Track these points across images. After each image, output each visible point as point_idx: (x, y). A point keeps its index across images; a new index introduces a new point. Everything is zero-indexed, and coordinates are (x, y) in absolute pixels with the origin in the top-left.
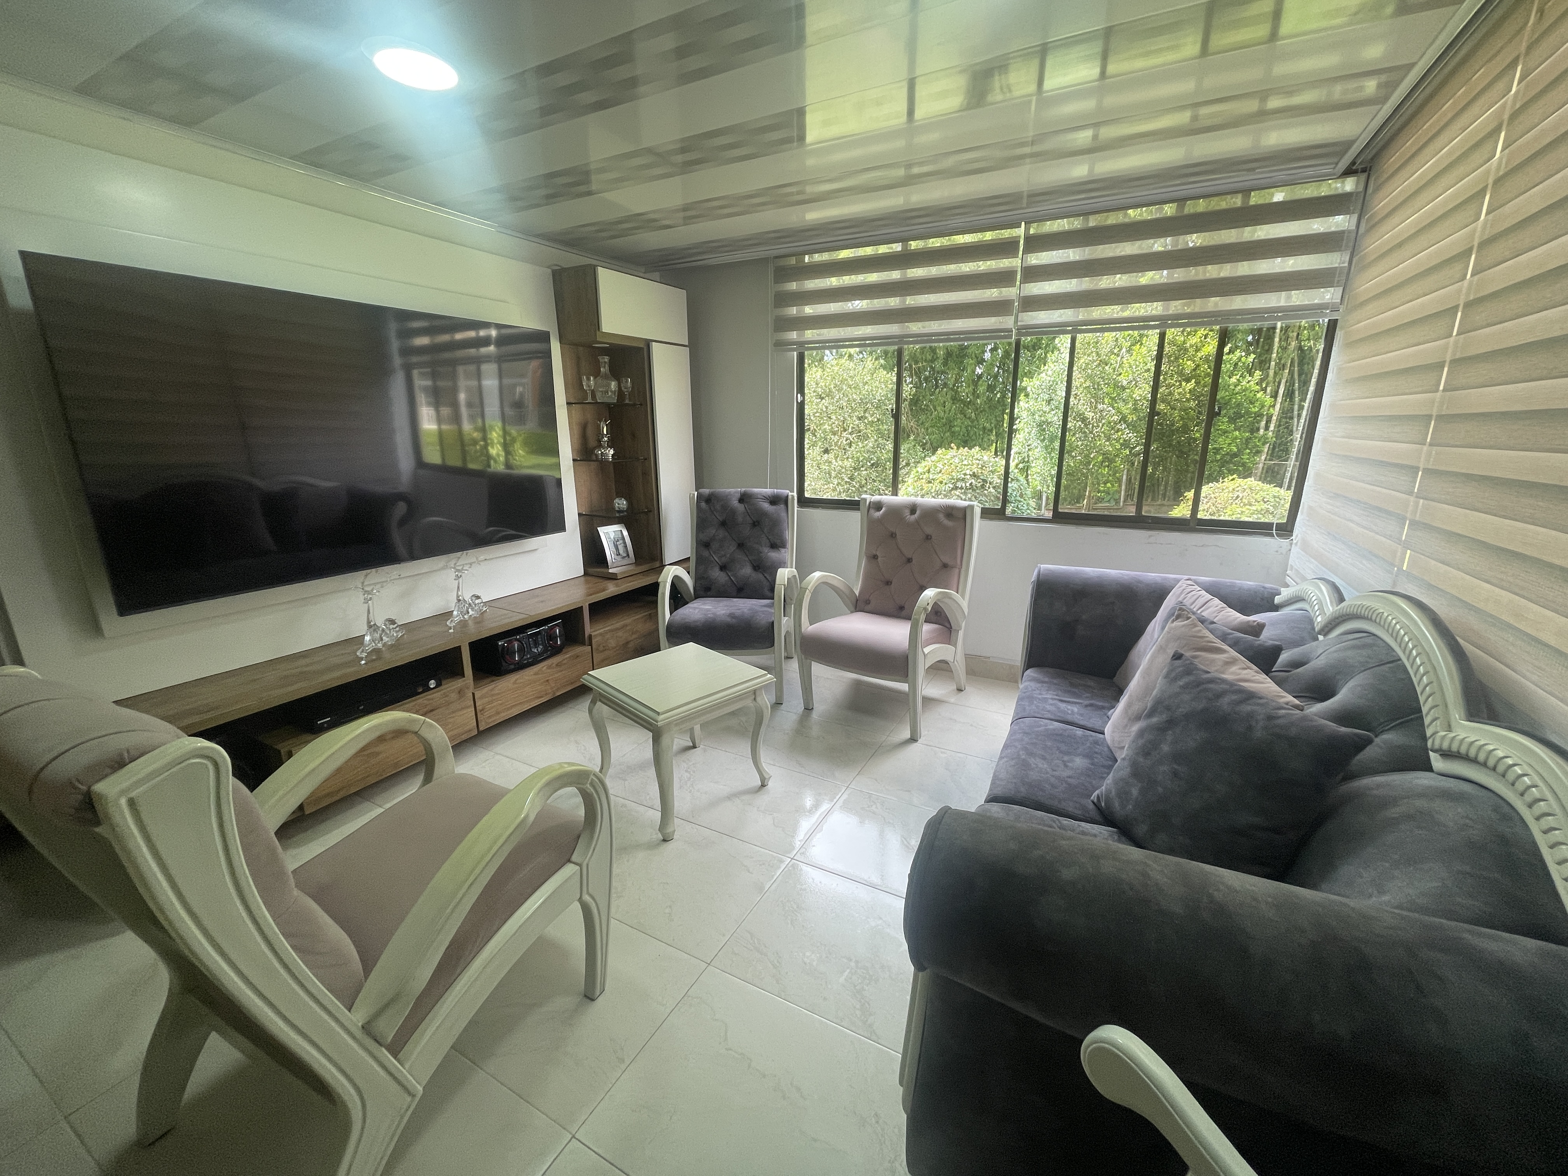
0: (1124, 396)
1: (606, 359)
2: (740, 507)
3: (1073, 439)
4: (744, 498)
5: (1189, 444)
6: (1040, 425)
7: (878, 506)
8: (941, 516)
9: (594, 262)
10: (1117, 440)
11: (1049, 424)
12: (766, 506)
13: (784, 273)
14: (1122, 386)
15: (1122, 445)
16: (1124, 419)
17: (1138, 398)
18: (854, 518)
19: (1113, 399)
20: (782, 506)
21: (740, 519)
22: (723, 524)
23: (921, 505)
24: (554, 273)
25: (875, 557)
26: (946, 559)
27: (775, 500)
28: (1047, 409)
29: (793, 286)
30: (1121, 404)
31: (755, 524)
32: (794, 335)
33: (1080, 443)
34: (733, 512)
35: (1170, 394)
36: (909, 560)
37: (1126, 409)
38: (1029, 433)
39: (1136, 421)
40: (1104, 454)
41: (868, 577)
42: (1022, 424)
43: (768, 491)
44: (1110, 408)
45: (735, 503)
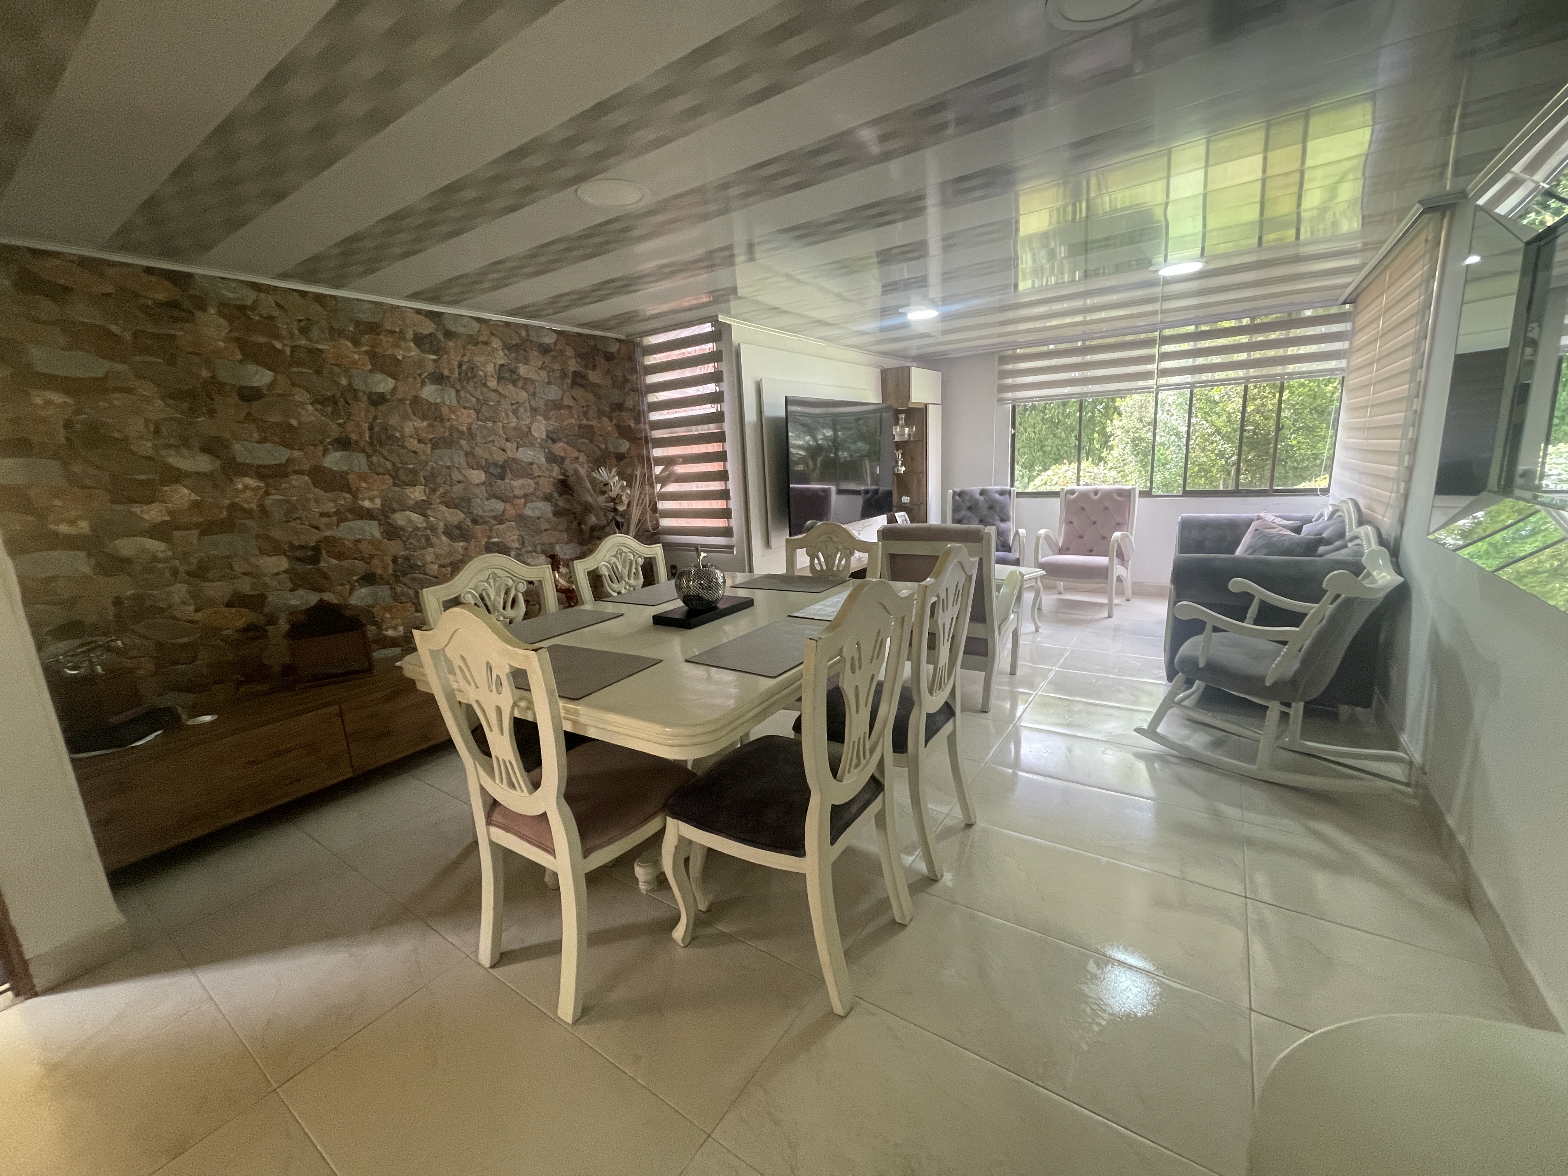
0: (1217, 410)
1: (903, 416)
2: (982, 498)
3: (1168, 452)
4: (983, 492)
5: (1287, 451)
6: (1133, 441)
7: (1072, 492)
8: (1115, 495)
9: (909, 364)
10: (1213, 452)
11: (1142, 439)
12: (997, 496)
13: (1005, 359)
14: (1214, 401)
15: (1217, 455)
16: (1218, 431)
17: (1231, 411)
18: (1057, 502)
19: (1206, 413)
20: (1007, 496)
21: (981, 504)
22: (970, 509)
23: (1101, 490)
24: (882, 371)
25: (1071, 523)
26: (1118, 520)
27: (1002, 493)
28: (1140, 425)
29: (1010, 367)
30: (1214, 417)
31: (991, 507)
32: (1010, 395)
33: (1175, 456)
34: (977, 502)
35: (1263, 405)
36: (1095, 523)
37: (1220, 423)
38: (1123, 449)
39: (1230, 433)
40: (1199, 465)
41: (1067, 534)
42: (1116, 441)
43: (998, 488)
44: (1205, 422)
45: (978, 496)
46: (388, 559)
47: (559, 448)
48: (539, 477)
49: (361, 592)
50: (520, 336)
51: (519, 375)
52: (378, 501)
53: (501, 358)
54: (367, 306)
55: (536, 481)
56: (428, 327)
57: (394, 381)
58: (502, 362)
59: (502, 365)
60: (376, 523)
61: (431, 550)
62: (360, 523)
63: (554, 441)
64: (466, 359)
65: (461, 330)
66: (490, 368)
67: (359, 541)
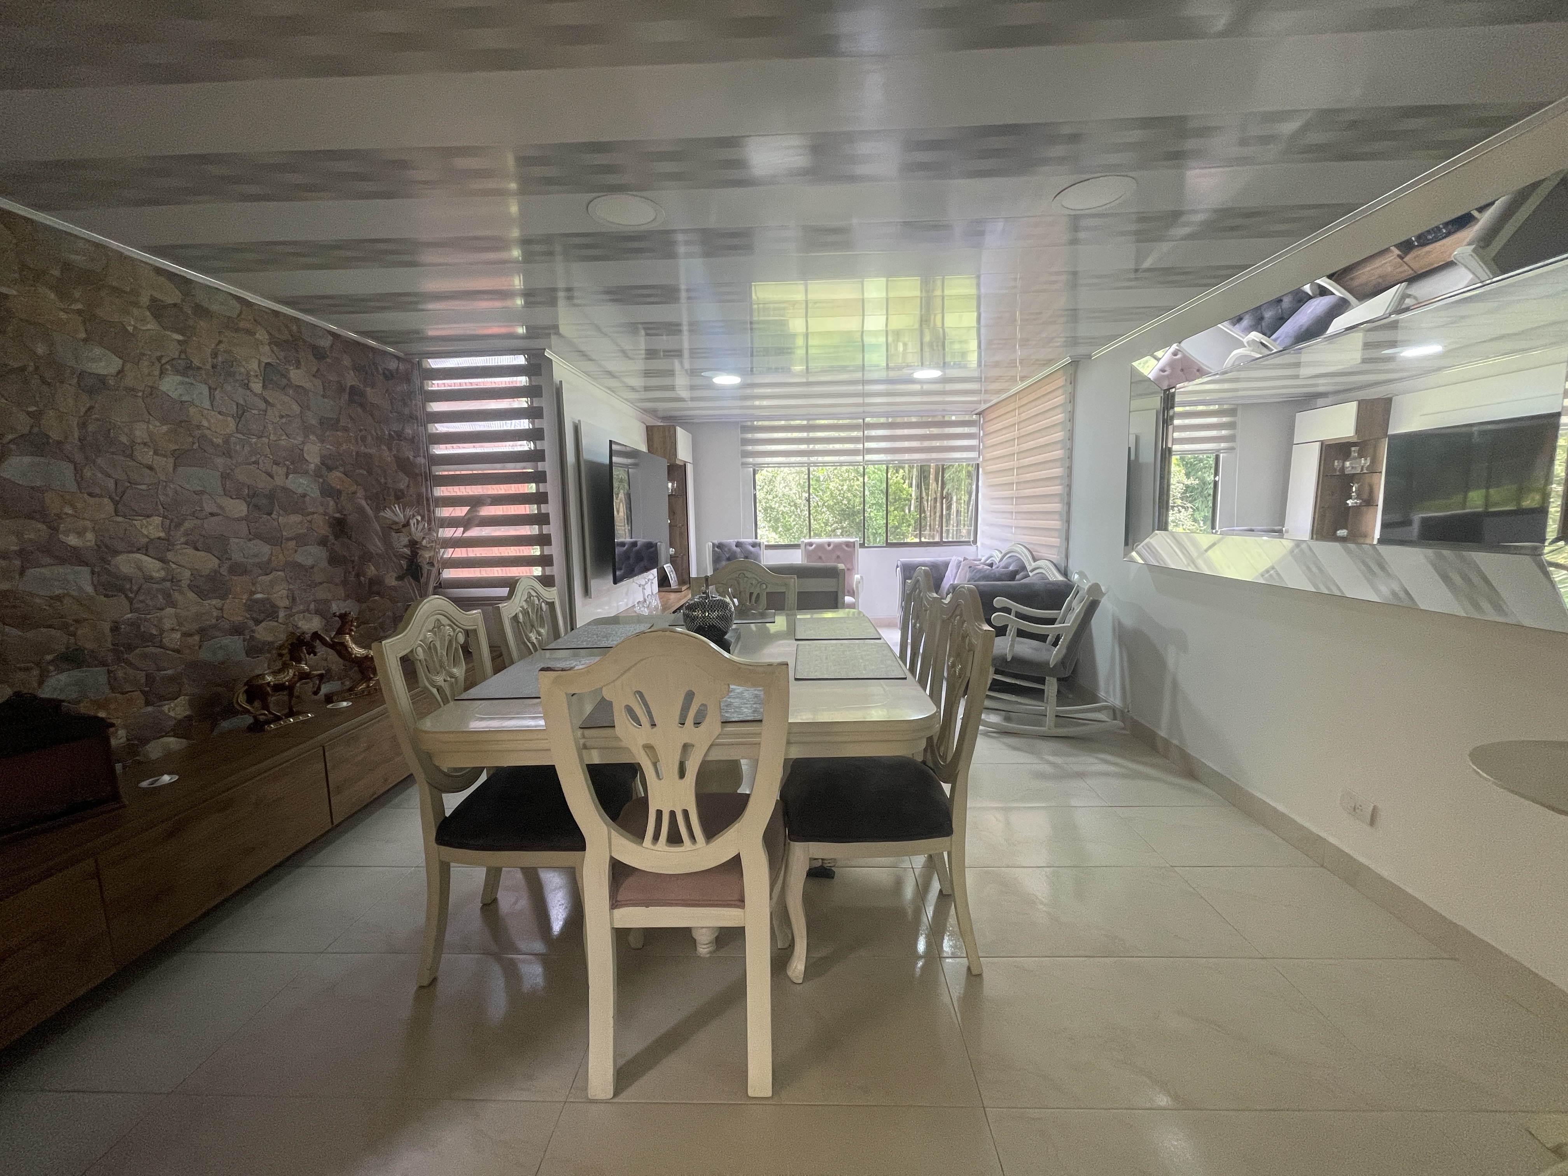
2: (738, 549)
4: (738, 545)
7: (810, 544)
8: (844, 547)
9: (674, 424)
12: (751, 548)
13: (745, 429)
20: (756, 547)
21: (738, 555)
22: (727, 557)
23: (833, 542)
24: (647, 426)
27: (754, 545)
29: (749, 436)
31: (746, 558)
32: (750, 460)
34: (734, 552)
43: (747, 540)
45: (735, 548)
46: (106, 627)
47: (335, 478)
48: (313, 513)
49: (59, 680)
50: (290, 331)
51: (289, 380)
52: (90, 536)
53: (267, 354)
54: (81, 244)
55: (309, 518)
56: (172, 296)
57: (121, 362)
58: (269, 361)
59: (267, 364)
60: (86, 570)
61: (170, 611)
62: (60, 570)
63: (330, 469)
64: (222, 347)
65: (214, 308)
66: (254, 365)
67: (59, 598)
